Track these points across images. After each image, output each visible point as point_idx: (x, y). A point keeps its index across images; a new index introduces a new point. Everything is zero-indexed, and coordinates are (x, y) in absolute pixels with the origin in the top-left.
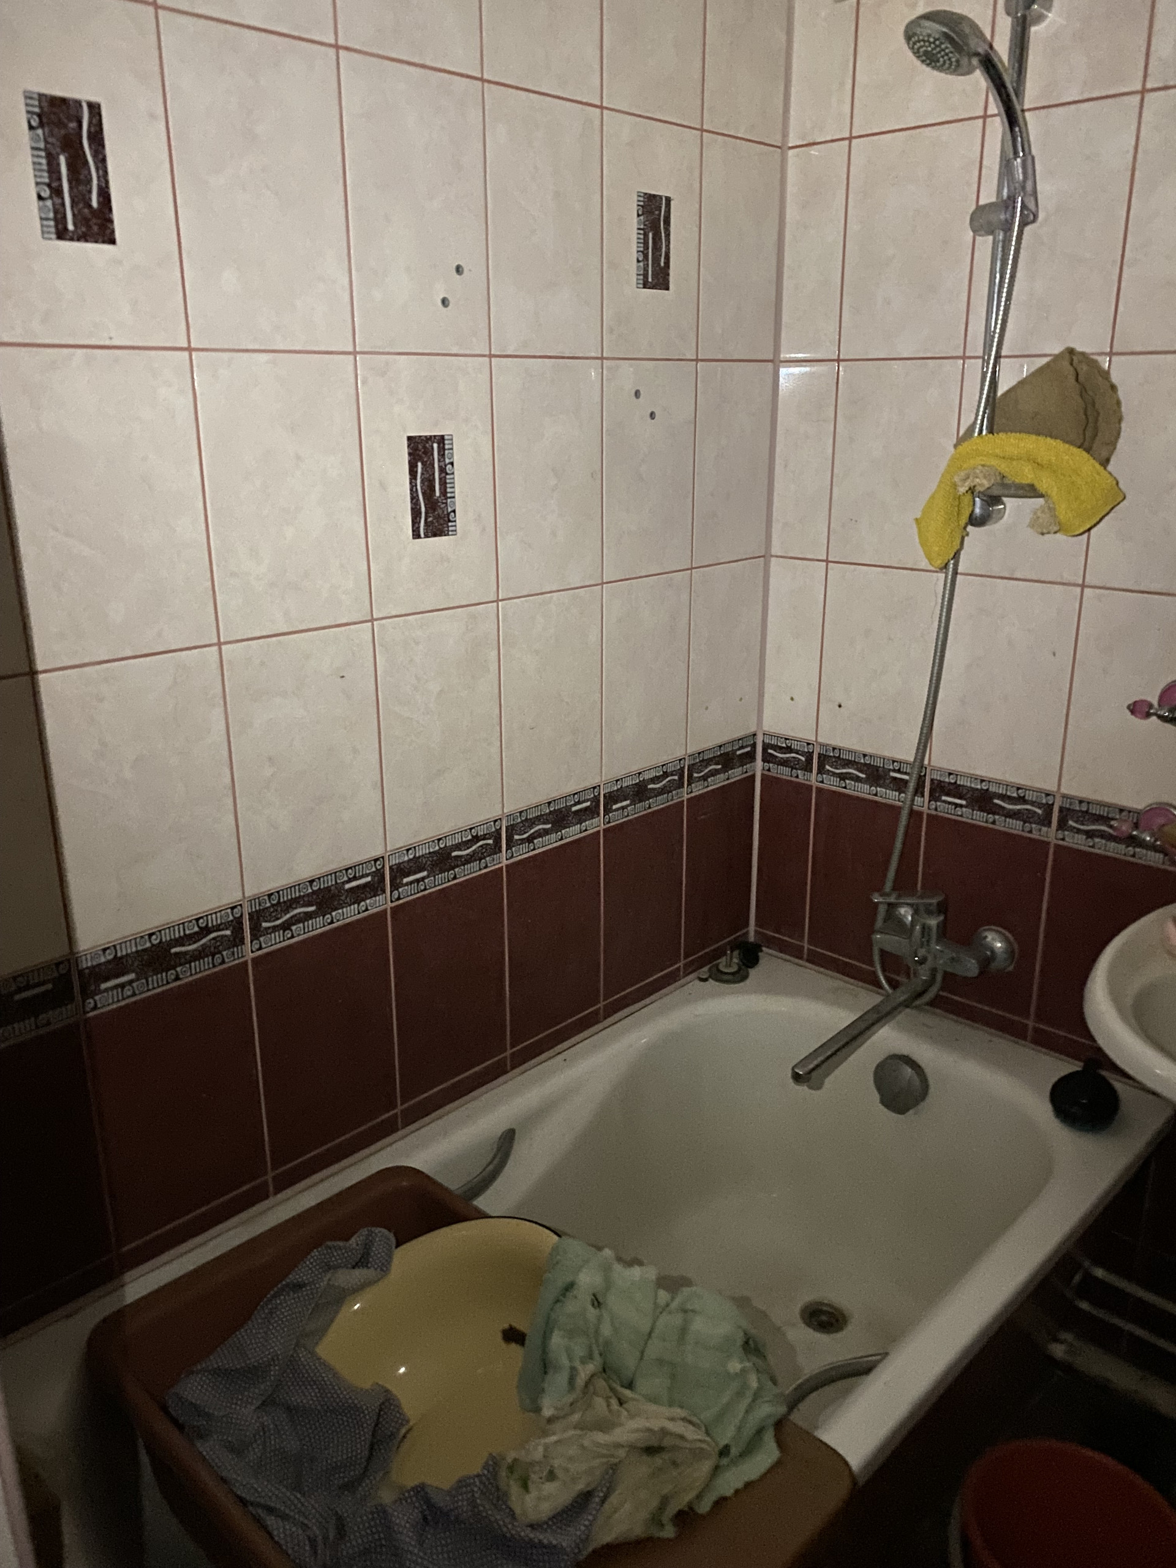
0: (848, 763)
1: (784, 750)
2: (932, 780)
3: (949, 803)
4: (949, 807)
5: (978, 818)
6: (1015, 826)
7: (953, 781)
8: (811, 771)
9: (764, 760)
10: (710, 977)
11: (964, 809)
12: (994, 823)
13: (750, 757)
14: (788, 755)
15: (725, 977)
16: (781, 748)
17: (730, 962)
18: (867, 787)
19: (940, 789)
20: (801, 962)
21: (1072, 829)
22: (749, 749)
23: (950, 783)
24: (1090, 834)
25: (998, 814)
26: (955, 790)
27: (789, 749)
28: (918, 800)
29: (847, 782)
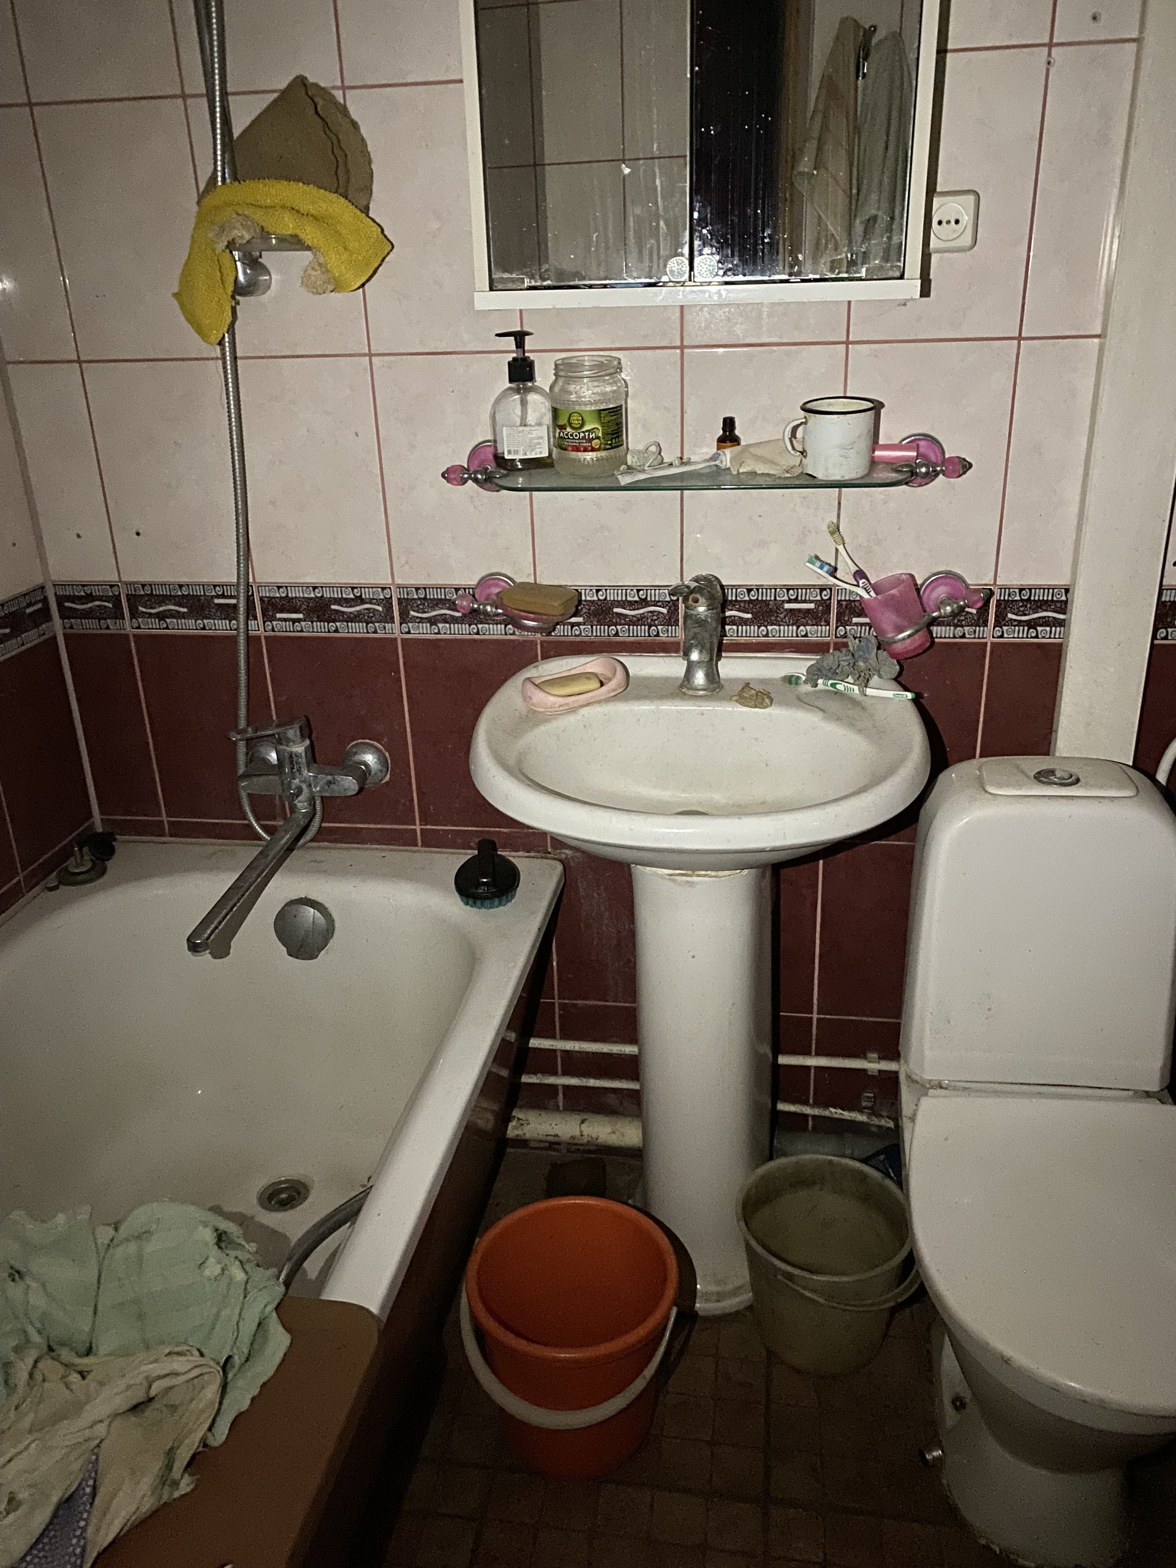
0: (164, 599)
1: (83, 601)
2: (261, 599)
3: (285, 620)
4: (285, 625)
5: (318, 629)
6: (358, 630)
7: (284, 595)
8: (124, 618)
9: (62, 617)
10: (60, 883)
11: (303, 623)
12: (336, 631)
13: (44, 615)
14: (90, 605)
15: (79, 878)
16: (80, 598)
17: (81, 863)
18: (191, 622)
19: (273, 606)
20: (164, 839)
21: (414, 619)
22: (40, 606)
23: (281, 597)
24: (433, 621)
25: (339, 621)
26: (288, 604)
27: (90, 598)
28: (252, 623)
29: (168, 620)
